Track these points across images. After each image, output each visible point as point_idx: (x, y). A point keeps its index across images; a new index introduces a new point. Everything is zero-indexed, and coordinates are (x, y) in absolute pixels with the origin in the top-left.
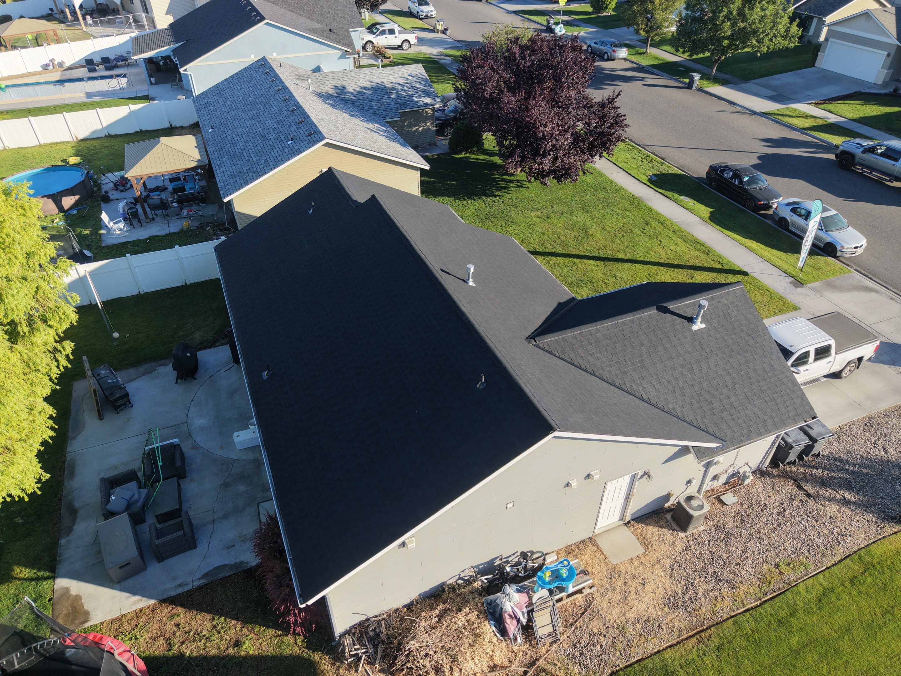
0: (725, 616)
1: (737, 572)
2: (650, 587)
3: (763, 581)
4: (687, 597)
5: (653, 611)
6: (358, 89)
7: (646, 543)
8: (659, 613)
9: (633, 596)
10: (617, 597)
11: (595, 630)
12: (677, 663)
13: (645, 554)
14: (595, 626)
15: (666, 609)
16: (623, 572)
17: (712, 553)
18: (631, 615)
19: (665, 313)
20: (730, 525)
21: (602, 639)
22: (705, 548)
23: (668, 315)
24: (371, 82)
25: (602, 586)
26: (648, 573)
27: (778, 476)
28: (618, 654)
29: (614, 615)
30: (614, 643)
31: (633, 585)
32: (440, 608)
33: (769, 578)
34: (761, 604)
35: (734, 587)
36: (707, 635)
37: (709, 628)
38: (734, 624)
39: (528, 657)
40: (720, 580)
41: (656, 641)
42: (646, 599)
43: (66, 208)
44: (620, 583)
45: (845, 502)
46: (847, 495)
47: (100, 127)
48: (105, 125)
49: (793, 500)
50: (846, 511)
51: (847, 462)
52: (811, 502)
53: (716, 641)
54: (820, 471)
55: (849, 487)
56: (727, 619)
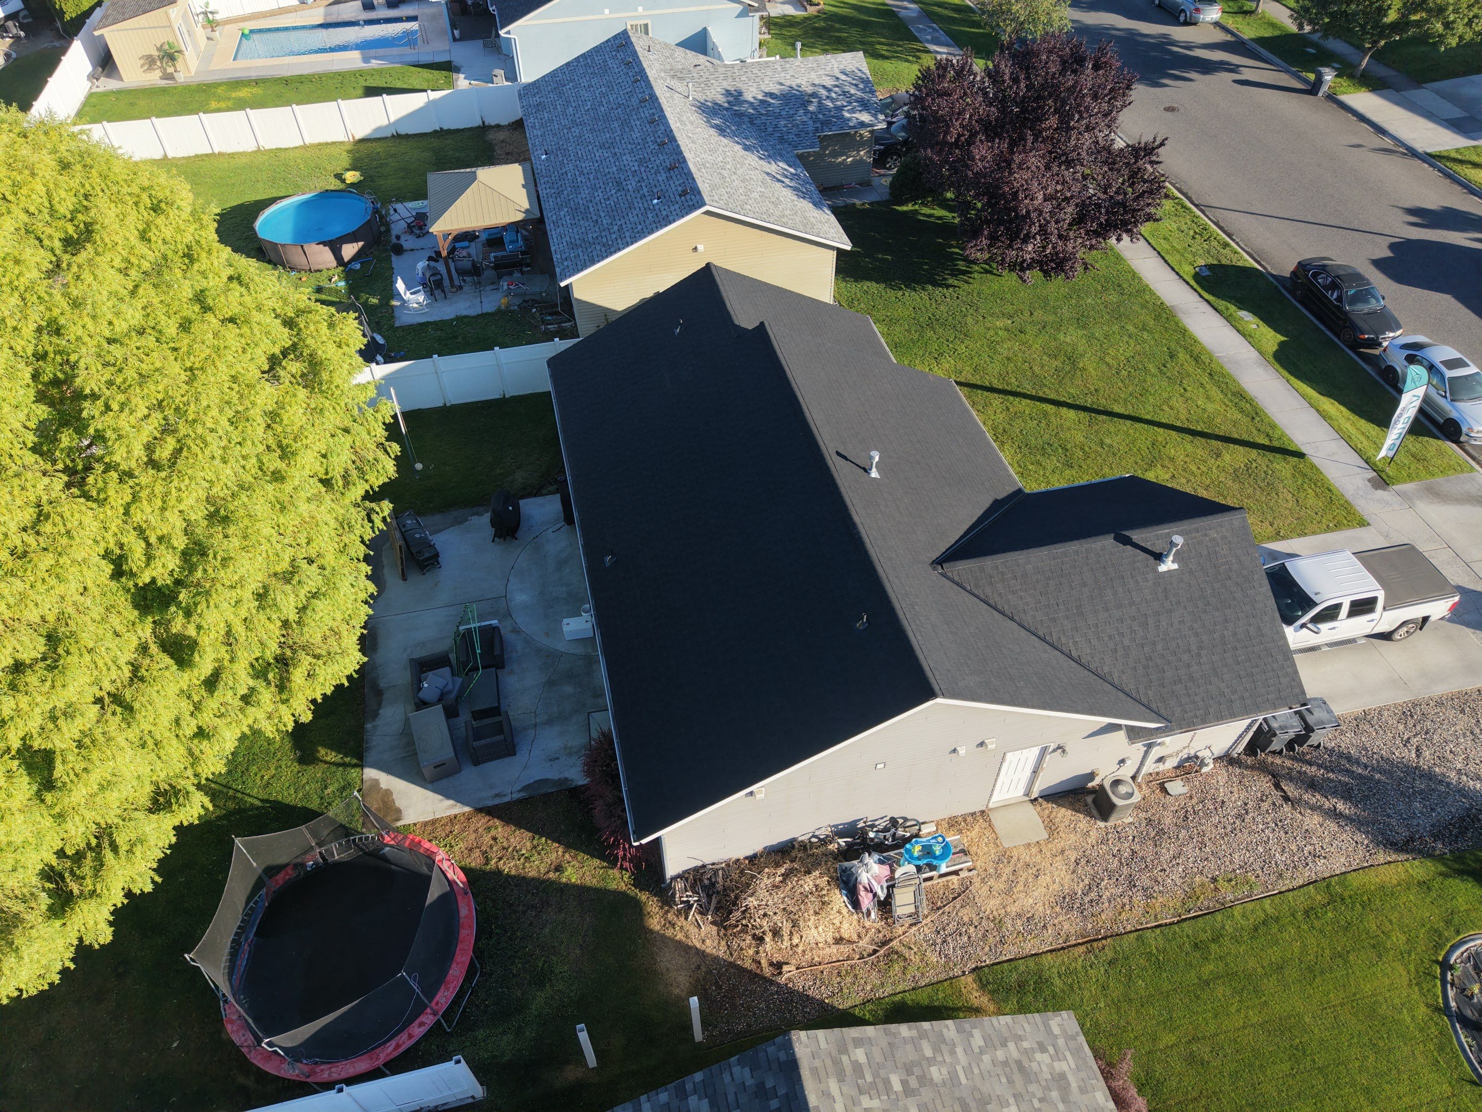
0: (1129, 928)
1: (1159, 879)
2: (1044, 880)
3: (1191, 895)
4: (1087, 899)
5: (1041, 909)
6: (760, 97)
7: (1052, 828)
8: (1048, 912)
9: (1020, 887)
10: (1000, 885)
11: (966, 919)
12: (1055, 970)
13: (1048, 841)
14: (966, 914)
15: (1058, 909)
16: (1015, 858)
17: (1134, 852)
18: (1013, 909)
19: (1125, 545)
20: (1168, 821)
21: (972, 929)
22: (1126, 845)
23: (1129, 547)
24: (781, 84)
25: (985, 870)
26: (1045, 864)
27: (1252, 768)
28: (987, 949)
29: (992, 905)
30: (984, 936)
31: (1023, 876)
32: (786, 866)
33: (1198, 893)
34: (1178, 922)
35: (1151, 897)
36: (1100, 945)
37: (1105, 938)
38: (1137, 939)
39: (880, 935)
40: (1135, 886)
41: (1037, 942)
42: (1036, 894)
43: (346, 260)
44: (1008, 870)
45: (1334, 814)
46: (1340, 806)
47: (385, 122)
48: (392, 120)
49: (1262, 801)
50: (1332, 826)
51: (1358, 762)
52: (1287, 808)
53: (1110, 954)
54: (1314, 769)
55: (1346, 794)
56: (1130, 932)
